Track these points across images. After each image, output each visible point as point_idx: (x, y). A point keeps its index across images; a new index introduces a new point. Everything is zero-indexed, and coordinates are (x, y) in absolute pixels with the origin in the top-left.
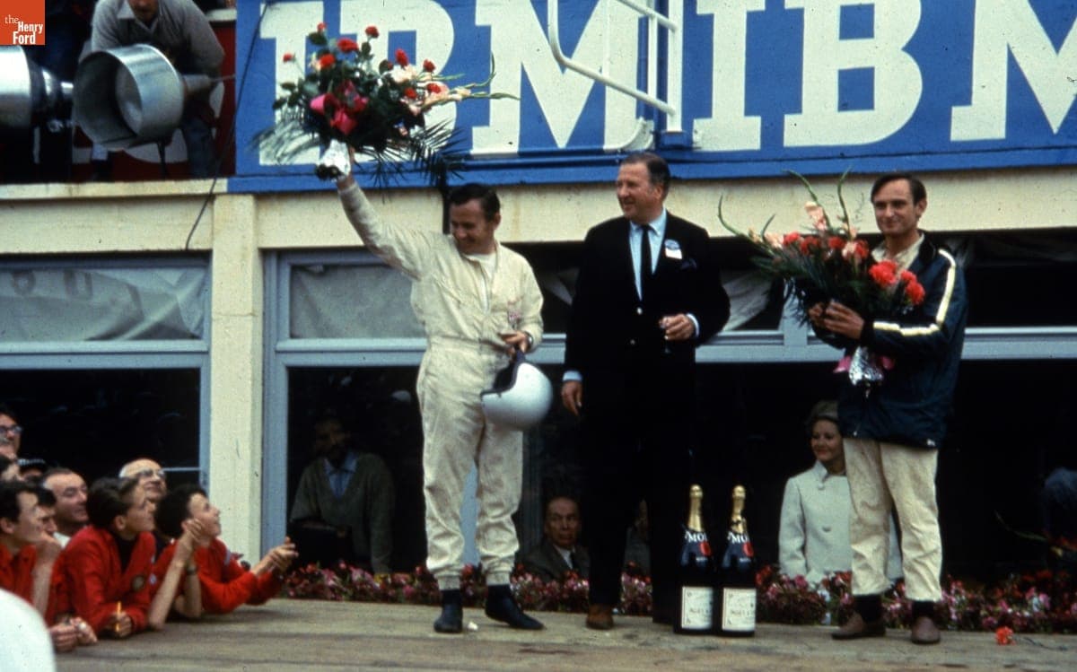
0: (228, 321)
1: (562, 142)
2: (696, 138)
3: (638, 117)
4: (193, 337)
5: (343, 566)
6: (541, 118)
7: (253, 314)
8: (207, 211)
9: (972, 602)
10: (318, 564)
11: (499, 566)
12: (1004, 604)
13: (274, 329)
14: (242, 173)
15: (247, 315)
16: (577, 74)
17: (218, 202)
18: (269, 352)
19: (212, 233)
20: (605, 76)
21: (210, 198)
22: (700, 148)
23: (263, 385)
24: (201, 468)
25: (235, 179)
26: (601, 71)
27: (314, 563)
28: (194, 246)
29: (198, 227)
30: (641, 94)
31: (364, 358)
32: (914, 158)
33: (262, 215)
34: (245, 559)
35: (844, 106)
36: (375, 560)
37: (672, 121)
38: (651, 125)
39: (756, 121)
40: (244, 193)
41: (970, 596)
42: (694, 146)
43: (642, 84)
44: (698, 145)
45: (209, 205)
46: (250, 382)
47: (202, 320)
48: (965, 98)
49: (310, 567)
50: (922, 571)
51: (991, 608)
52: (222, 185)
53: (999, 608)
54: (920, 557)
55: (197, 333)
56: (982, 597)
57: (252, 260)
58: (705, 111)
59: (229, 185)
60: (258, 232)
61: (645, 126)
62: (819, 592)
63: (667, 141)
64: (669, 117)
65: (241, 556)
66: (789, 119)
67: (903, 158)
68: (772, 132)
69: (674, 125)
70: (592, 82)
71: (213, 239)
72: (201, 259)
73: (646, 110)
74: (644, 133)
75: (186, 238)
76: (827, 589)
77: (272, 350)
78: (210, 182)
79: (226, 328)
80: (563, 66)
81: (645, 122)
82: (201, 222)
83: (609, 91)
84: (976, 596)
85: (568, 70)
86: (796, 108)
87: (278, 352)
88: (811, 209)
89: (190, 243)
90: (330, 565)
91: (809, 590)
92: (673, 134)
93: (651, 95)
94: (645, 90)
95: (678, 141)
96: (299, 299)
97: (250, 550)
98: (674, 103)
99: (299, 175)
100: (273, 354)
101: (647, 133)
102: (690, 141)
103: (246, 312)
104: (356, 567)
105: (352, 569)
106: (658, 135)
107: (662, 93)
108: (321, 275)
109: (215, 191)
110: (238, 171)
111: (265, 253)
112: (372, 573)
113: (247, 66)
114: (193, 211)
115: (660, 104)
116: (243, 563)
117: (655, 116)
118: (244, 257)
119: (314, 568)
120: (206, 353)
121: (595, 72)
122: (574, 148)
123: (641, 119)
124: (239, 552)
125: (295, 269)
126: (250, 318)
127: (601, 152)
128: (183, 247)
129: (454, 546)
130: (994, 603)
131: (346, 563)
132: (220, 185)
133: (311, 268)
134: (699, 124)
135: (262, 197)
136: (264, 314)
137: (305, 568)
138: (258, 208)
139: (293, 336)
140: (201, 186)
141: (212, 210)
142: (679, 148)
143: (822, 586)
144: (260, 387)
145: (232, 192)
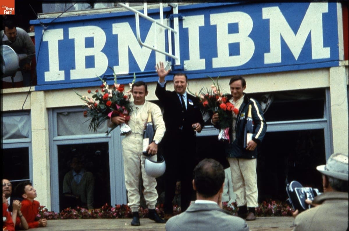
0: (37, 131)
1: (142, 70)
2: (185, 66)
3: (166, 61)
4: (26, 137)
5: (78, 208)
6: (135, 62)
7: (45, 129)
8: (28, 97)
9: (278, 207)
10: (70, 208)
11: (151, 204)
12: (289, 208)
13: (52, 134)
14: (39, 84)
15: (42, 130)
16: (146, 48)
17: (32, 94)
18: (51, 140)
19: (31, 104)
20: (155, 48)
21: (29, 93)
22: (186, 70)
23: (50, 151)
24: (30, 179)
25: (37, 86)
26: (154, 47)
27: (69, 207)
28: (25, 108)
29: (26, 102)
30: (167, 53)
31: (82, 141)
32: (254, 70)
33: (47, 98)
34: (46, 207)
35: (231, 55)
36: (88, 205)
37: (177, 62)
38: (171, 63)
39: (204, 61)
40: (41, 91)
41: (278, 205)
42: (184, 69)
43: (167, 50)
44: (186, 69)
45: (29, 95)
46: (45, 151)
47: (28, 132)
48: (268, 51)
49: (67, 209)
50: (251, 198)
51: (285, 209)
52: (33, 88)
53: (287, 209)
54: (251, 194)
55: (27, 136)
56: (282, 206)
57: (44, 111)
58: (187, 58)
59: (35, 88)
60: (46, 103)
61: (168, 64)
62: (231, 207)
63: (176, 68)
64: (176, 61)
65: (45, 207)
66: (214, 59)
67: (250, 70)
68: (209, 63)
69: (178, 63)
70: (151, 50)
71: (31, 106)
72: (28, 112)
73: (169, 59)
74: (169, 66)
75: (22, 106)
76: (233, 206)
77: (52, 140)
78: (29, 87)
79: (37, 134)
80: (142, 46)
81: (169, 62)
82: (27, 100)
83: (156, 53)
84: (280, 205)
85: (143, 47)
86: (216, 56)
87: (54, 141)
88: (213, 87)
89: (23, 108)
90: (74, 207)
91: (228, 206)
92: (178, 66)
93: (170, 54)
94: (168, 52)
95: (179, 68)
96: (60, 123)
97: (48, 204)
98: (177, 56)
99: (58, 84)
100: (52, 141)
101: (170, 66)
102: (183, 67)
103: (43, 128)
104: (82, 208)
105: (81, 208)
106: (173, 66)
107: (173, 53)
108: (67, 115)
109: (31, 90)
110: (38, 84)
111: (48, 109)
112: (88, 209)
113: (39, 50)
114: (24, 97)
115: (173, 56)
116: (45, 209)
117: (172, 60)
118: (41, 111)
119: (69, 209)
120: (30, 142)
121: (152, 47)
122: (146, 71)
123: (167, 62)
124: (44, 205)
125: (58, 114)
126: (44, 130)
127: (155, 72)
128: (21, 109)
129: (136, 198)
130: (286, 207)
131: (79, 207)
132: (32, 88)
133: (64, 113)
134: (186, 62)
135: (46, 91)
136: (49, 129)
137: (66, 209)
138: (45, 96)
139: (59, 135)
140: (26, 89)
141: (30, 96)
142: (179, 70)
143: (231, 205)
144: (48, 152)
145: (36, 90)
